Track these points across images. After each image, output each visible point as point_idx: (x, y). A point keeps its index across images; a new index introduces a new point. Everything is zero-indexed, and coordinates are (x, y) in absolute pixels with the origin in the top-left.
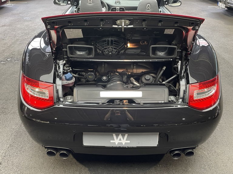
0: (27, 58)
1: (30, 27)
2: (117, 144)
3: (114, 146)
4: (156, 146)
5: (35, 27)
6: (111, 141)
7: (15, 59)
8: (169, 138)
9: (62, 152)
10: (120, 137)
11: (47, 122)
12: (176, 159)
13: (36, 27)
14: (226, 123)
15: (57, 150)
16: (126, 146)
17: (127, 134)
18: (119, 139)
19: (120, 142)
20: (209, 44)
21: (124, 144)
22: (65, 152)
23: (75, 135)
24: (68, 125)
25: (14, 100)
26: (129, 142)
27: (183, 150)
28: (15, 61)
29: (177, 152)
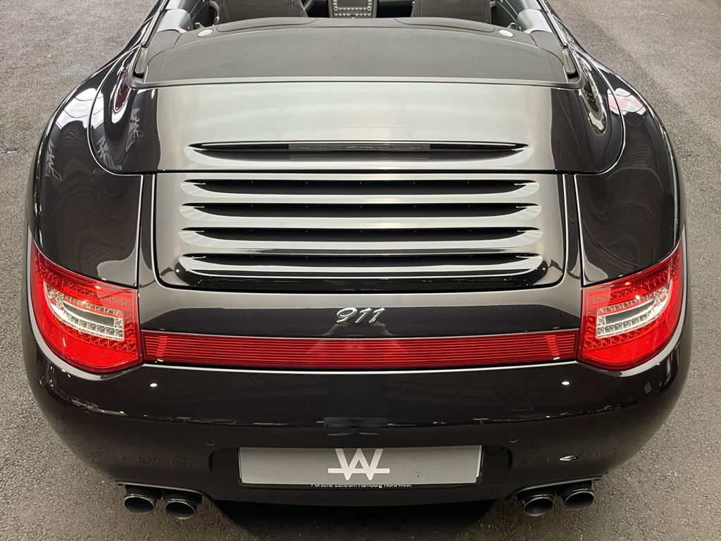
0: (50, 156)
1: (51, 19)
2: (347, 478)
3: (339, 483)
4: (475, 482)
5: (71, 18)
6: (331, 471)
7: (8, 146)
8: (514, 459)
9: (174, 500)
10: (359, 456)
11: (117, 413)
12: (537, 515)
13: (73, 18)
14: (701, 376)
15: (157, 494)
16: (380, 484)
17: (382, 450)
18: (354, 462)
19: (359, 471)
20: (646, 107)
21: (370, 478)
22: (183, 502)
23: (212, 454)
24: (187, 421)
25: (10, 298)
26: (387, 471)
27: (561, 490)
28: (6, 153)
29: (538, 497)
